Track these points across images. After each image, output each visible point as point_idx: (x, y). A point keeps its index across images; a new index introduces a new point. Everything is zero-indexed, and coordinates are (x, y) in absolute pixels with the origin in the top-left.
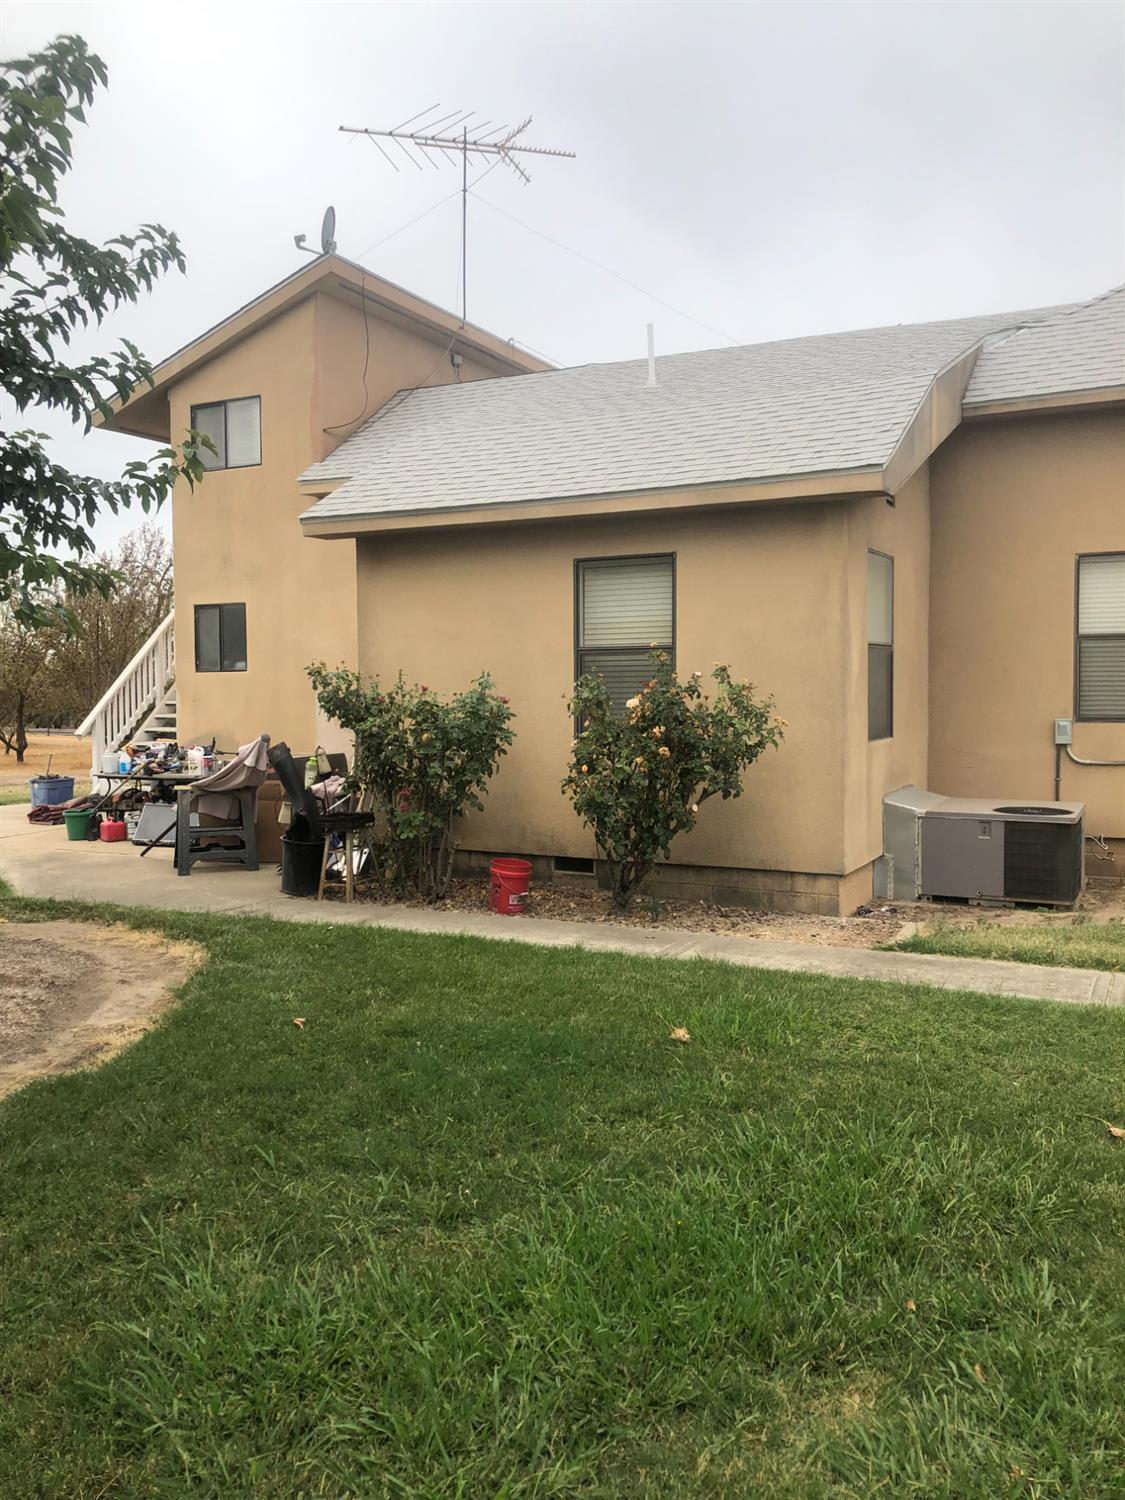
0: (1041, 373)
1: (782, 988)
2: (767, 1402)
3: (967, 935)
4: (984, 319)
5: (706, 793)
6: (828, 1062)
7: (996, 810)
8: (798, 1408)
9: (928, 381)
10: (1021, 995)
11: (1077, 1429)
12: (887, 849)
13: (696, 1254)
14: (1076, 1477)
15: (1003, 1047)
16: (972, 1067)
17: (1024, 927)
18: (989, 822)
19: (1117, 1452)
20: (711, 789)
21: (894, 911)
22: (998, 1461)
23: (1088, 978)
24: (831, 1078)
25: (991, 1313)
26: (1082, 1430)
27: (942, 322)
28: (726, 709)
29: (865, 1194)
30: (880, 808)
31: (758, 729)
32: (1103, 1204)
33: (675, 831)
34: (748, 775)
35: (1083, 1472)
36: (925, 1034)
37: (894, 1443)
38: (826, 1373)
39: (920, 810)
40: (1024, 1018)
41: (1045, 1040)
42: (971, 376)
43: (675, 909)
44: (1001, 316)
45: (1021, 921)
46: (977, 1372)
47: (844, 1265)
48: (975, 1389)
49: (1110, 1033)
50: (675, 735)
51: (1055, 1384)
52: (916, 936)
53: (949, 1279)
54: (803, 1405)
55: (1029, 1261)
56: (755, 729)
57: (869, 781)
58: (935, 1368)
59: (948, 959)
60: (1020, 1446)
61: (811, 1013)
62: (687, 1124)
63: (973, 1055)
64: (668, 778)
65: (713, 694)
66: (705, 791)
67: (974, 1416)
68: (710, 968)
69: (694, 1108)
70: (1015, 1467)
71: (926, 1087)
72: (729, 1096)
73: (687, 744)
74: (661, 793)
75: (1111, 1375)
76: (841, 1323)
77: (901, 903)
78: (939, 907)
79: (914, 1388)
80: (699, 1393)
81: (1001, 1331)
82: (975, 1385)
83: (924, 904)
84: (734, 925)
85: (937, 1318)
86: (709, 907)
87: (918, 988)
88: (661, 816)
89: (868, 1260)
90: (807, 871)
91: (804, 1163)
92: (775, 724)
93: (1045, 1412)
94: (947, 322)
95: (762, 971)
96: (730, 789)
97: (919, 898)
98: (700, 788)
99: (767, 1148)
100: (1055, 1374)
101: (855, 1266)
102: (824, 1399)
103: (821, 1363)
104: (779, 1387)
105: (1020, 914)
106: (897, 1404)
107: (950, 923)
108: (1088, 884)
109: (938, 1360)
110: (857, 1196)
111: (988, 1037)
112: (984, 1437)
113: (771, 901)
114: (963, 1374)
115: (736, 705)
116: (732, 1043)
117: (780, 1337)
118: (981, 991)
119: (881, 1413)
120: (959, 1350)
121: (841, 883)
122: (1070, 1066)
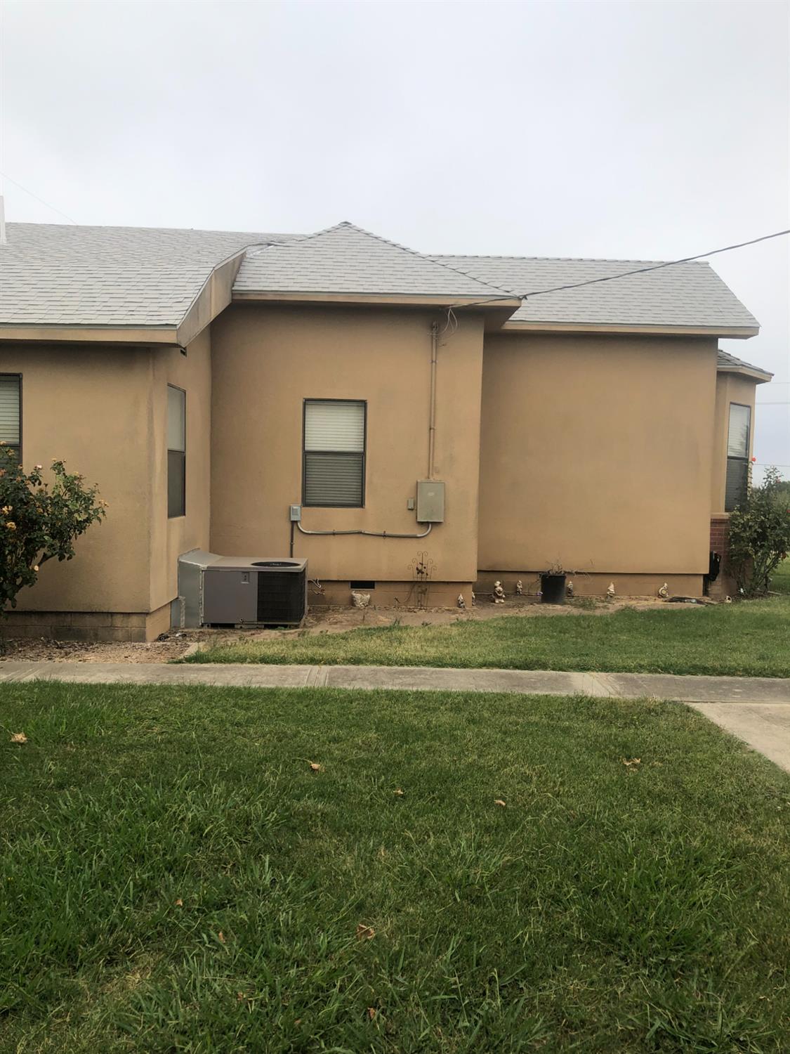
0: (282, 277)
1: (100, 695)
2: (72, 994)
3: (232, 649)
4: (247, 235)
5: (45, 557)
6: (131, 745)
7: (253, 564)
8: (96, 992)
9: (208, 271)
10: (263, 686)
11: (282, 957)
12: (180, 593)
13: (22, 900)
14: (279, 989)
15: (250, 721)
16: (230, 736)
17: (269, 641)
18: (248, 572)
19: (303, 968)
20: (49, 554)
21: (184, 636)
22: (230, 993)
23: (306, 670)
24: (133, 756)
25: (232, 896)
26: (283, 958)
27: (221, 232)
28: (61, 494)
29: (152, 833)
30: (176, 565)
31: (86, 509)
32: (305, 814)
33: (20, 586)
34: (78, 543)
35: (283, 986)
36: (199, 718)
37: (161, 999)
38: (117, 963)
39: (203, 566)
40: (265, 700)
41: (277, 713)
42: (238, 272)
43: (21, 645)
44: (258, 234)
45: (266, 637)
46: (221, 938)
47: (135, 885)
48: (219, 948)
49: (315, 704)
50: (20, 513)
51: (268, 933)
52: (198, 651)
53: (206, 880)
54: (99, 989)
55: (258, 858)
56: (84, 509)
57: (168, 546)
58: (193, 941)
59: (218, 665)
60: (245, 979)
61: (121, 711)
62: (20, 804)
63: (230, 729)
64: (15, 546)
65: (51, 483)
66: (45, 555)
67: (217, 966)
68: (46, 687)
69: (27, 792)
70: (240, 993)
71: (198, 754)
72: (55, 778)
73: (31, 520)
74: (9, 557)
75: (303, 920)
76: (130, 927)
77: (190, 630)
78: (215, 631)
79: (178, 958)
80: (19, 1000)
81: (237, 907)
82: (219, 946)
83: (206, 630)
84: (67, 654)
85: (197, 907)
86: (49, 642)
87: (197, 687)
88: (9, 575)
89: (152, 878)
90: (123, 611)
91: (110, 819)
92: (100, 505)
93: (262, 952)
94: (224, 232)
95: (86, 686)
96: (64, 553)
97: (202, 626)
98: (40, 553)
99: (83, 812)
100: (270, 926)
101: (143, 884)
102: (115, 981)
103: (114, 956)
104: (81, 982)
105: (267, 632)
106: (165, 972)
107: (221, 641)
108: (309, 610)
109: (196, 935)
110: (147, 835)
111: (241, 715)
112: (223, 978)
113: (96, 635)
114: (211, 941)
115: (69, 490)
116: (60, 740)
117: (85, 946)
118: (238, 685)
119: (154, 981)
120: (210, 925)
121: (148, 618)
122: (290, 729)
